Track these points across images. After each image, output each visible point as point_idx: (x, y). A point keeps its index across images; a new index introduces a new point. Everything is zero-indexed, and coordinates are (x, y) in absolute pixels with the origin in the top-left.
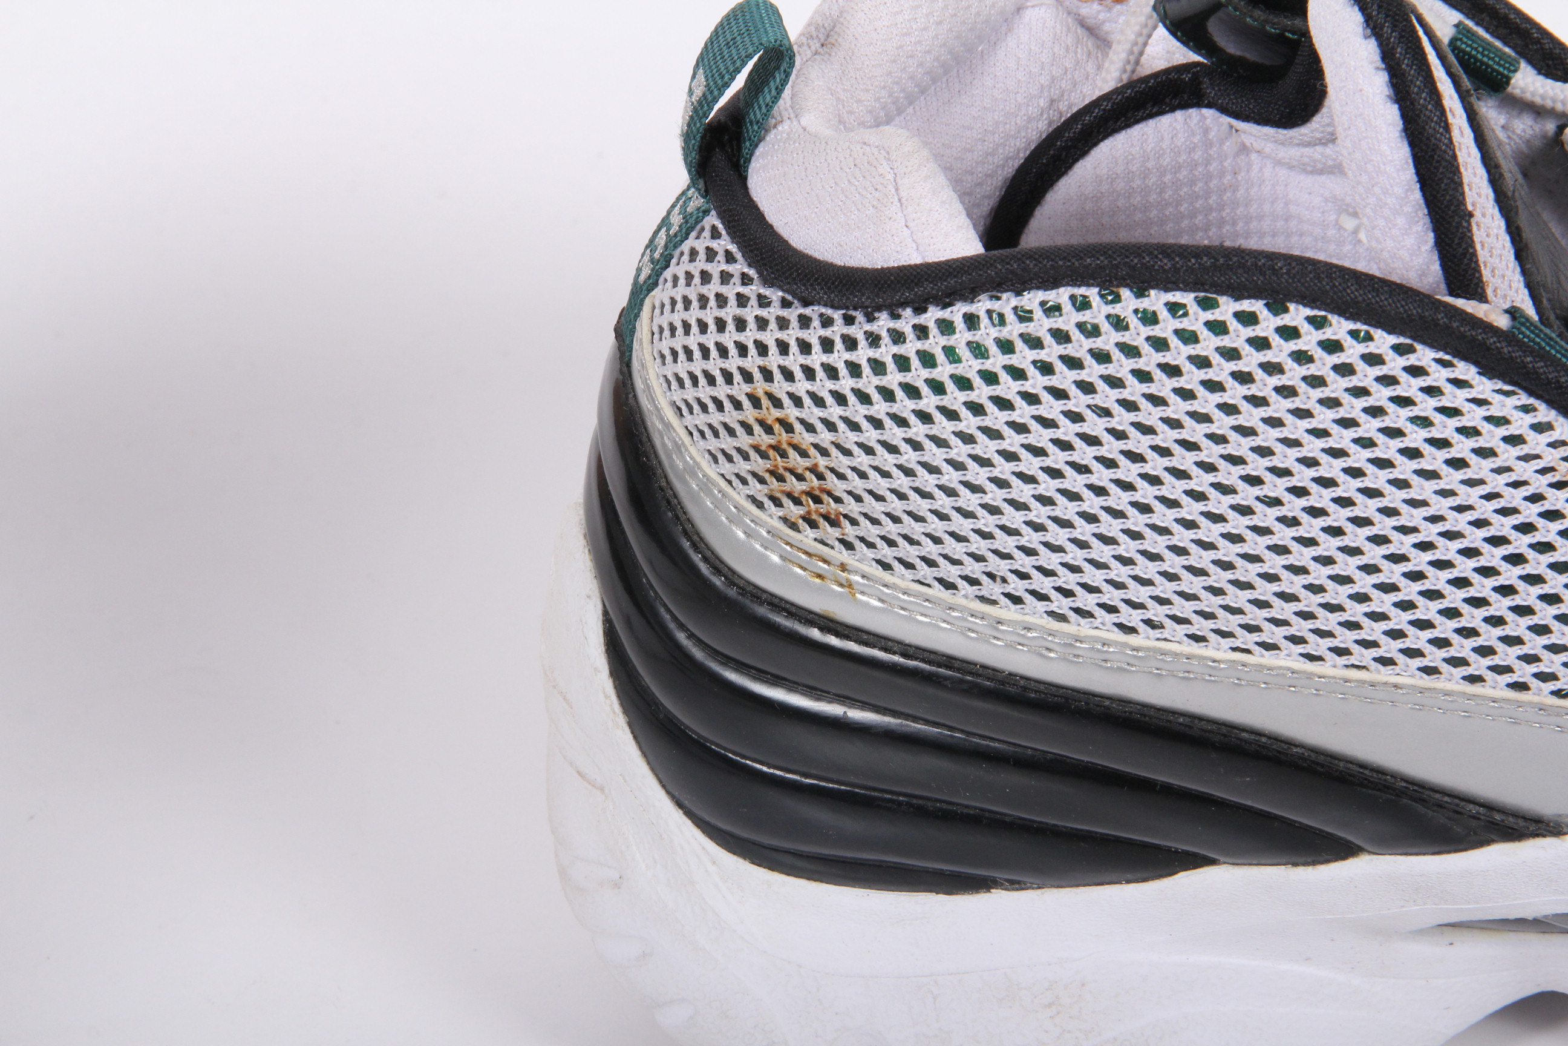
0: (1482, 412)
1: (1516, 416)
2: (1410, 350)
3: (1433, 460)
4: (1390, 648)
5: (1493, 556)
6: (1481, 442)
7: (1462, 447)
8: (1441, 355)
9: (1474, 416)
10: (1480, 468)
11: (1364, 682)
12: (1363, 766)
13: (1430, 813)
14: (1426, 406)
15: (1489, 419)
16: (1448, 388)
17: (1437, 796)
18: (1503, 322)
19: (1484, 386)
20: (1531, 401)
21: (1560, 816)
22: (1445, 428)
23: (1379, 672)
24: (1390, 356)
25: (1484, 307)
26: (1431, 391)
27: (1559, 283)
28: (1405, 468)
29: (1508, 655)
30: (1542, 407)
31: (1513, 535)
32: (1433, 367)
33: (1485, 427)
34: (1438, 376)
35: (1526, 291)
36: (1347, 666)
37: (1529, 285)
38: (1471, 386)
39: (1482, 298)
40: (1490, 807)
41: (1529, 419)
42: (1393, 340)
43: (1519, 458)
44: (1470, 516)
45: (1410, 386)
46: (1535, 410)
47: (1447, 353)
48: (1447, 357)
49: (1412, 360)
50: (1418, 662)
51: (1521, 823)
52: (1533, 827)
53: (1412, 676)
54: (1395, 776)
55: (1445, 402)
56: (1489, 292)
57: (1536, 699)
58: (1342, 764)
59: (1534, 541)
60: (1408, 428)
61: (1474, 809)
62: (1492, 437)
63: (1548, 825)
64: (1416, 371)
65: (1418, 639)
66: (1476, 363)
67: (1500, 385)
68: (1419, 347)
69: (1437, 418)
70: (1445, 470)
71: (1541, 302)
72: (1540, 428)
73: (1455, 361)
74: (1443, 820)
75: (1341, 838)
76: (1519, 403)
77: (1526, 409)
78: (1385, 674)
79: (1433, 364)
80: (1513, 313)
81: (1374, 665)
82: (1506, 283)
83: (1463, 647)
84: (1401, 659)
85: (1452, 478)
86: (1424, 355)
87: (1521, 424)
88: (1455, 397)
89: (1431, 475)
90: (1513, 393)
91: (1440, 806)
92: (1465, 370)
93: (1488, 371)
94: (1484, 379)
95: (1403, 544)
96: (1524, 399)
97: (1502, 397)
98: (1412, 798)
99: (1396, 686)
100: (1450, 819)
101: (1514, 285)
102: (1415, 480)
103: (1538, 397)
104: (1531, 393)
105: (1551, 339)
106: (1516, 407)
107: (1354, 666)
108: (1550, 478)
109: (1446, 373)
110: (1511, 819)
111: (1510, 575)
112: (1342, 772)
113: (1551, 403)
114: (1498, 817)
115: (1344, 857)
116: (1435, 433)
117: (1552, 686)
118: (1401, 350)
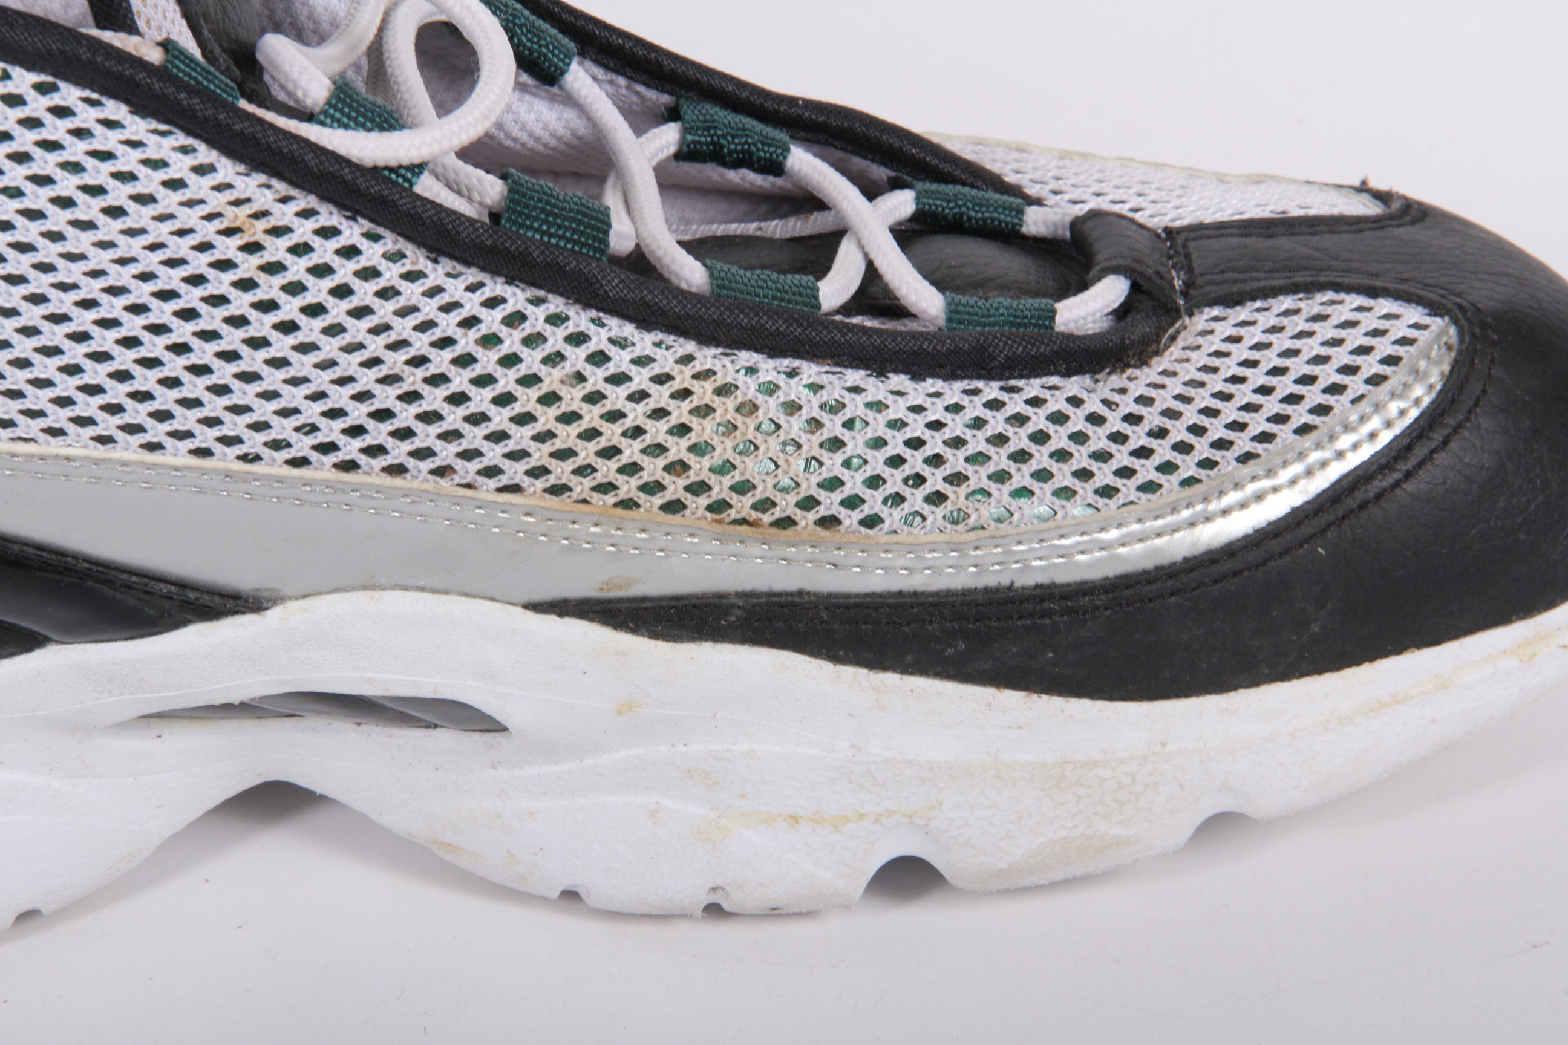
0: (137, 154)
1: (175, 158)
2: (53, 88)
3: (89, 208)
4: (59, 417)
5: (162, 312)
6: (139, 188)
7: (119, 194)
8: (87, 93)
9: (128, 160)
10: (137, 216)
11: (32, 456)
12: (40, 547)
13: (118, 595)
14: (76, 150)
15: (146, 162)
16: (98, 130)
17: (124, 576)
18: (155, 56)
19: (138, 127)
20: (190, 141)
21: (258, 590)
22: (98, 173)
23: (48, 444)
24: (31, 95)
25: (135, 39)
26: (80, 133)
27: (225, 12)
28: (58, 219)
29: (186, 419)
30: (202, 147)
31: (183, 288)
32: (80, 107)
33: (142, 171)
34: (86, 117)
35: (184, 22)
36: (13, 439)
37: (187, 15)
38: (123, 127)
39: (132, 29)
40: (182, 585)
41: (189, 161)
42: (34, 78)
43: (182, 204)
44: (133, 269)
45: (56, 129)
46: (194, 150)
47: (93, 91)
48: (95, 96)
49: (56, 99)
50: (90, 431)
51: (217, 600)
52: (230, 604)
53: (86, 447)
54: (76, 557)
55: (97, 145)
56: (141, 24)
57: (221, 465)
58: (16, 547)
59: (206, 294)
60: (58, 174)
61: (165, 588)
62: (150, 181)
63: (246, 600)
64: (62, 112)
65: (88, 405)
66: (127, 101)
67: (154, 125)
68: (62, 85)
69: (90, 163)
70: (102, 220)
71: (202, 33)
72: (201, 170)
73: (104, 100)
74: (133, 602)
75: (24, 628)
76: (177, 144)
77: (185, 150)
78: (55, 446)
79: (80, 104)
80: (167, 45)
81: (43, 437)
82: (160, 13)
83: (136, 413)
84: (71, 428)
85: (110, 228)
86: (70, 94)
87: (181, 165)
88: (107, 140)
89: (87, 225)
90: (170, 133)
91: (128, 586)
92: (115, 109)
93: (140, 109)
94: (137, 119)
95: (62, 302)
96: (181, 139)
97: (157, 138)
98: (97, 581)
99: (68, 458)
100: (140, 600)
101: (170, 15)
102: (70, 232)
103: (196, 136)
104: (189, 132)
105: (209, 73)
106: (174, 149)
107: (20, 439)
108: (217, 225)
109: (94, 113)
110: (206, 597)
111: (183, 331)
112: (16, 555)
113: (211, 143)
114: (191, 595)
115: (30, 649)
116: (89, 179)
117: (238, 450)
118: (43, 89)
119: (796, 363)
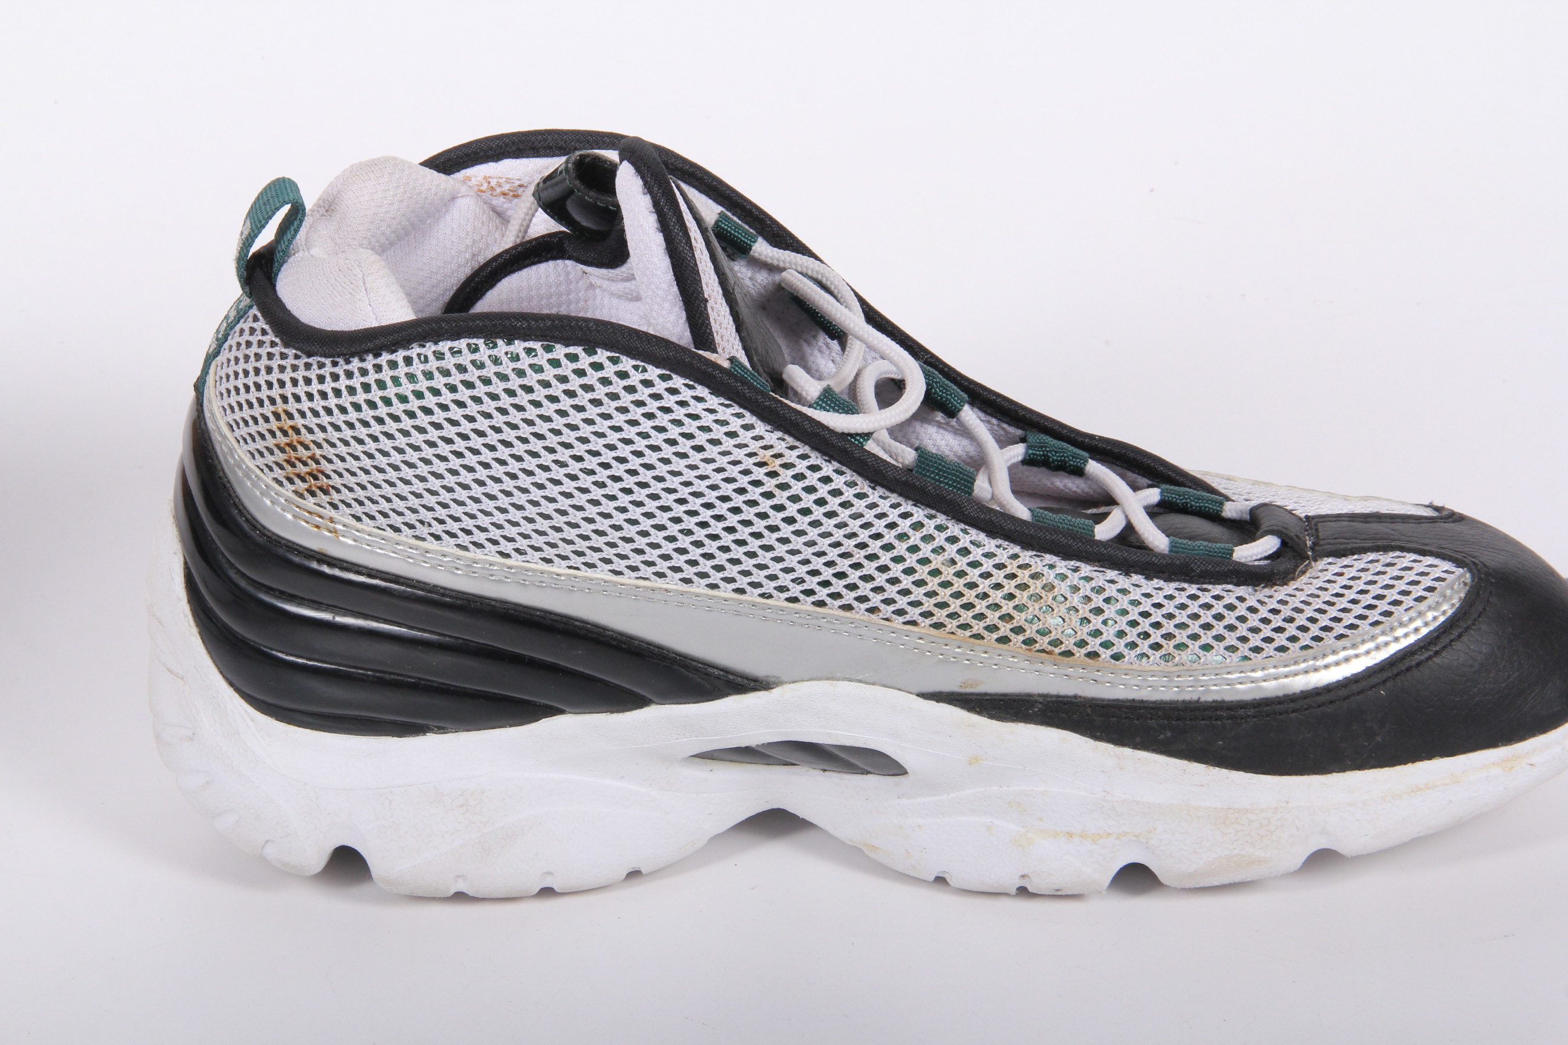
0: (713, 417)
1: (732, 419)
2: (669, 378)
3: (685, 446)
4: (662, 566)
5: (722, 508)
6: (712, 436)
7: (701, 439)
8: (687, 381)
9: (707, 420)
10: (712, 451)
11: (647, 588)
12: (649, 643)
13: (691, 675)
14: (679, 413)
15: (716, 421)
16: (692, 402)
17: (694, 663)
18: (726, 364)
19: (713, 401)
20: (741, 411)
21: (768, 677)
22: (691, 426)
23: (656, 582)
24: (657, 381)
25: (715, 355)
26: (683, 404)
27: (767, 353)
28: (668, 451)
29: (732, 571)
30: (747, 414)
31: (734, 495)
32: (683, 389)
33: (714, 426)
34: (686, 394)
35: (743, 352)
36: (637, 578)
37: (745, 348)
38: (706, 401)
39: (715, 351)
40: (726, 671)
41: (740, 422)
42: (659, 371)
43: (735, 446)
44: (707, 482)
45: (669, 401)
46: (744, 416)
47: (691, 380)
48: (691, 383)
49: (670, 384)
50: (679, 575)
51: (745, 681)
52: (752, 684)
53: (676, 584)
54: (669, 650)
55: (691, 411)
56: (719, 350)
57: (750, 598)
58: (636, 642)
59: (746, 499)
60: (669, 426)
61: (717, 672)
62: (718, 432)
63: (761, 683)
64: (673, 391)
65: (679, 560)
66: (708, 387)
67: (723, 400)
68: (674, 376)
69: (686, 420)
70: (691, 452)
71: (752, 359)
72: (747, 427)
73: (696, 385)
74: (698, 680)
75: (639, 694)
76: (734, 412)
77: (739, 416)
78: (659, 583)
79: (683, 387)
80: (732, 360)
81: (653, 577)
82: (731, 345)
83: (706, 566)
84: (669, 573)
85: (695, 458)
86: (678, 382)
87: (735, 424)
88: (696, 408)
89: (684, 456)
90: (732, 406)
91: (696, 670)
92: (702, 391)
93: (716, 391)
94: (713, 397)
95: (668, 500)
96: (737, 409)
97: (724, 408)
98: (679, 665)
99: (666, 590)
100: (702, 679)
101: (736, 347)
102: (674, 459)
103: (745, 408)
104: (741, 406)
105: (754, 376)
106: (733, 415)
107: (641, 578)
108: (754, 460)
109: (691, 393)
110: (739, 679)
111: (733, 520)
112: (636, 647)
113: (753, 412)
114: (731, 677)
115: (641, 707)
116: (685, 430)
117: (759, 591)
118: (664, 378)
119: (1078, 564)
